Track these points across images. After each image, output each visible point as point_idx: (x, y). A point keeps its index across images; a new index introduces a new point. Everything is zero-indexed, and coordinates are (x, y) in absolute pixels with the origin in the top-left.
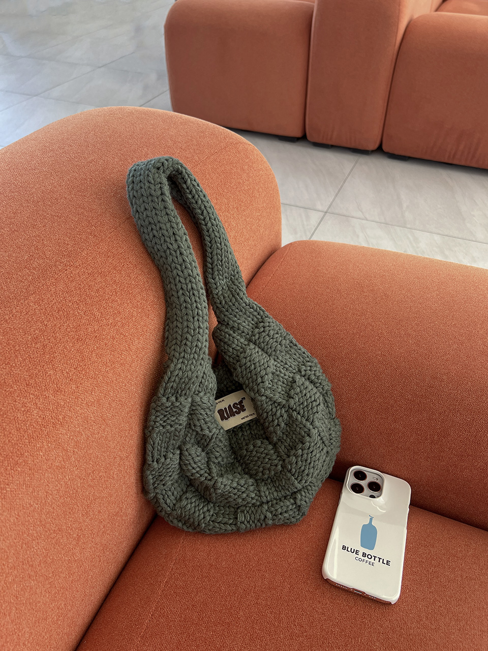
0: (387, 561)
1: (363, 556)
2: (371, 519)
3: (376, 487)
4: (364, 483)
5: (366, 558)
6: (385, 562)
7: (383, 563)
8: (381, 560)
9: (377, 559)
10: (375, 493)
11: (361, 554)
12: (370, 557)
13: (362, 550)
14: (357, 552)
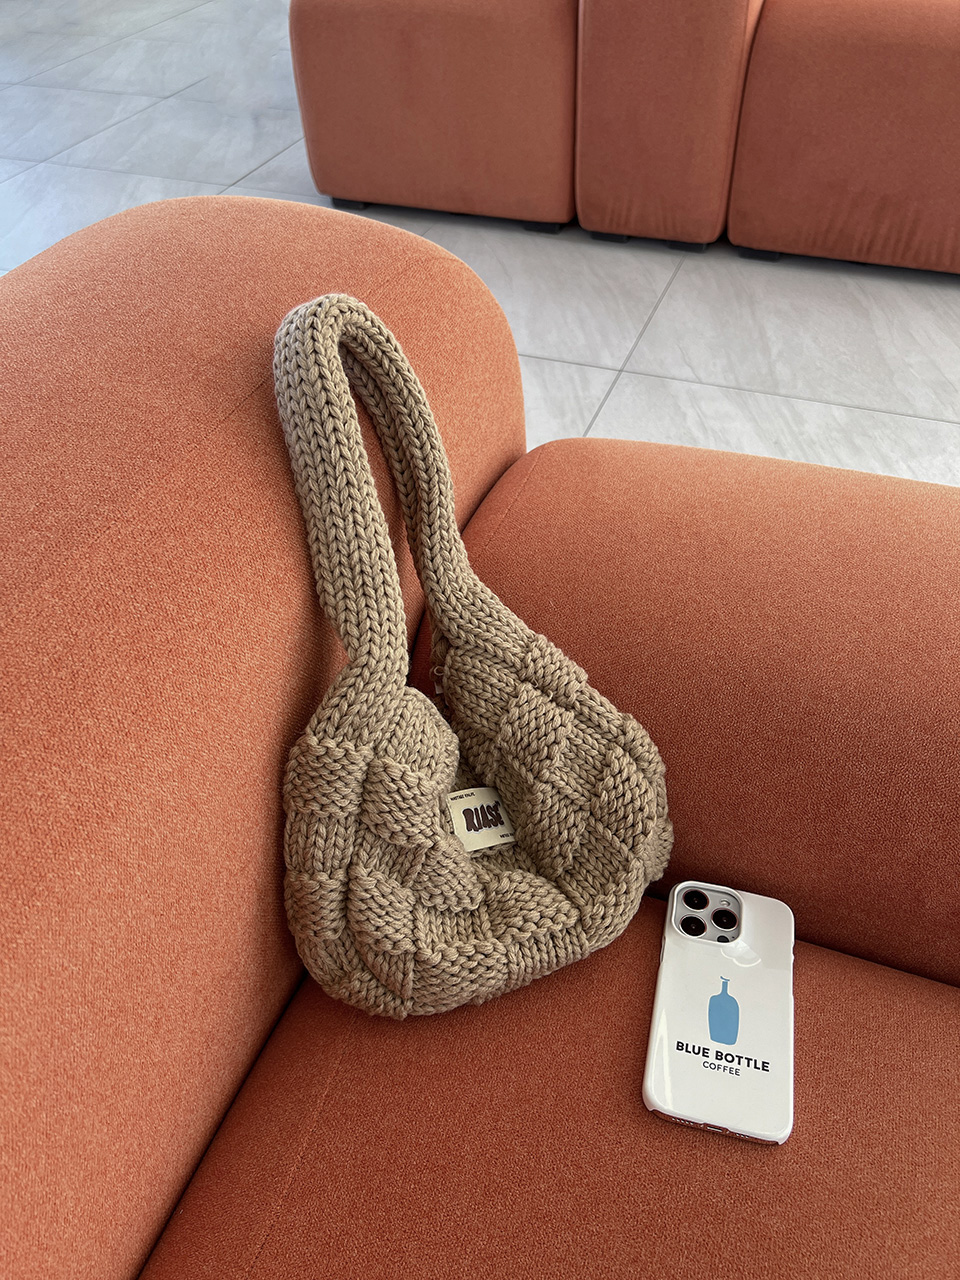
0: (764, 1063)
1: (717, 1058)
2: (725, 985)
3: (727, 920)
4: (703, 915)
5: (723, 1063)
6: (759, 1065)
7: (756, 1067)
8: (752, 1063)
9: (744, 1062)
10: (728, 932)
11: (712, 1054)
12: (729, 1058)
13: (714, 1047)
14: (705, 1052)
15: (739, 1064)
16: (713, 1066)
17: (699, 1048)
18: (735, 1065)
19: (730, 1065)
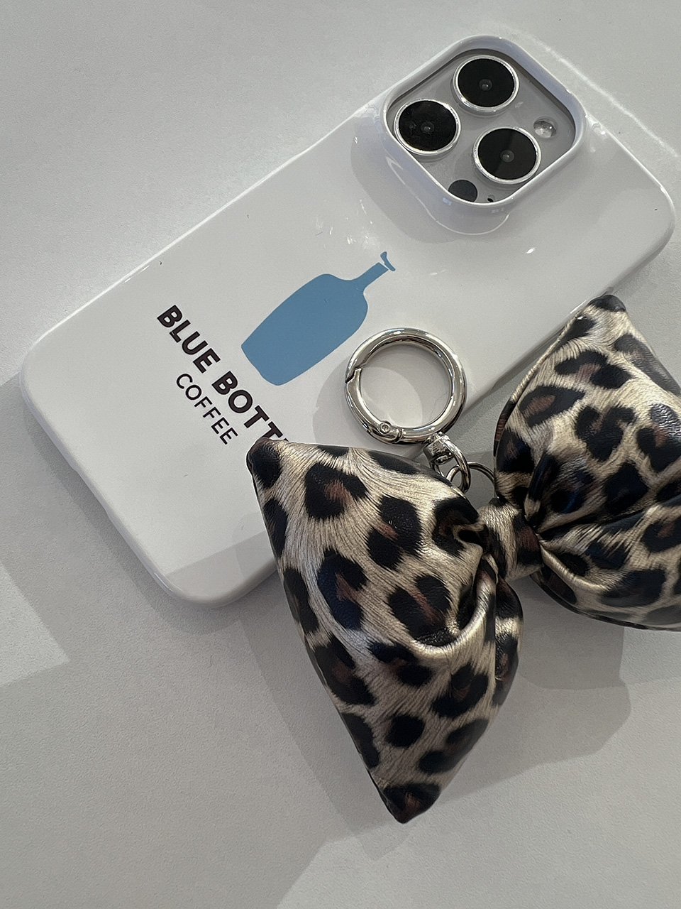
1: (216, 385)
5: (221, 401)
11: (215, 371)
12: (240, 401)
14: (206, 358)
15: (248, 424)
16: (193, 393)
17: (204, 344)
18: (237, 420)
19: (227, 412)
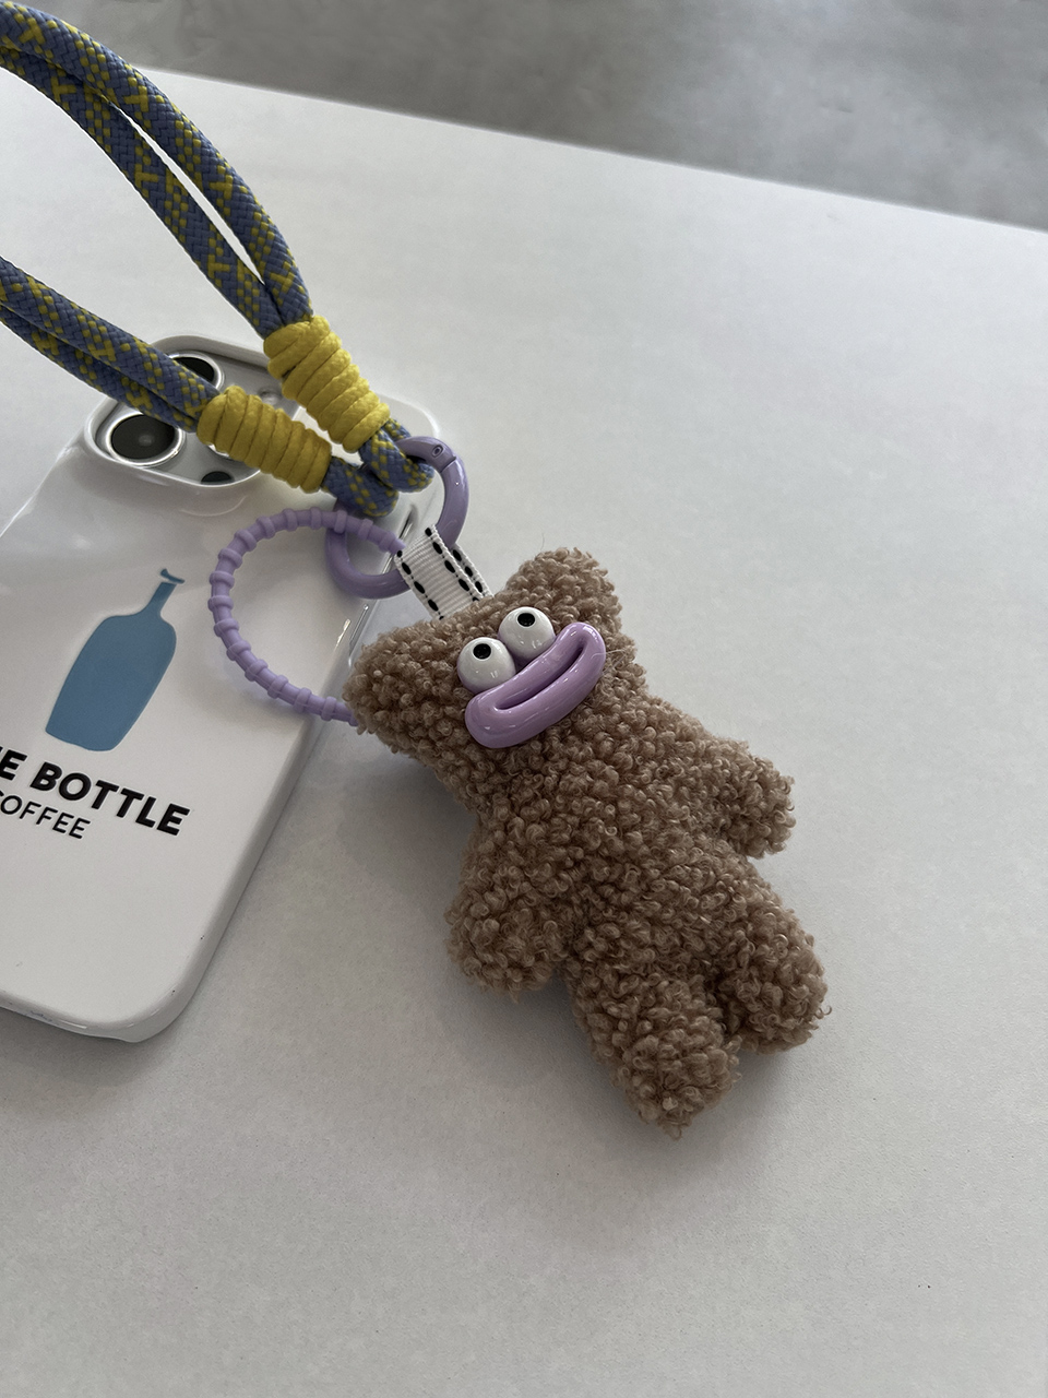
0: (172, 808)
1: (35, 785)
2: (165, 589)
5: (51, 798)
6: (156, 814)
7: (142, 819)
8: (136, 807)
9: (114, 800)
11: (26, 771)
12: (74, 787)
13: (42, 748)
14: (8, 763)
15: (96, 805)
16: (11, 805)
18: (81, 808)
19: (64, 806)
